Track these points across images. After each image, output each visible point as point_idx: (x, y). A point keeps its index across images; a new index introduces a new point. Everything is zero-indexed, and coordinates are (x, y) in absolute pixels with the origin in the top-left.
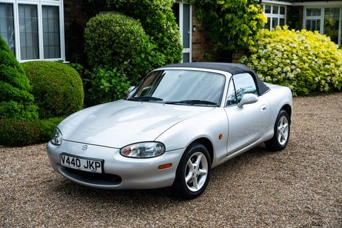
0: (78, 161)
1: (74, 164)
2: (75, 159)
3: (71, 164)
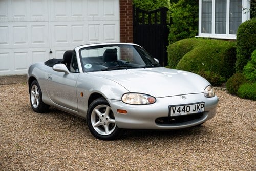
0: (188, 108)
1: (185, 111)
2: (186, 106)
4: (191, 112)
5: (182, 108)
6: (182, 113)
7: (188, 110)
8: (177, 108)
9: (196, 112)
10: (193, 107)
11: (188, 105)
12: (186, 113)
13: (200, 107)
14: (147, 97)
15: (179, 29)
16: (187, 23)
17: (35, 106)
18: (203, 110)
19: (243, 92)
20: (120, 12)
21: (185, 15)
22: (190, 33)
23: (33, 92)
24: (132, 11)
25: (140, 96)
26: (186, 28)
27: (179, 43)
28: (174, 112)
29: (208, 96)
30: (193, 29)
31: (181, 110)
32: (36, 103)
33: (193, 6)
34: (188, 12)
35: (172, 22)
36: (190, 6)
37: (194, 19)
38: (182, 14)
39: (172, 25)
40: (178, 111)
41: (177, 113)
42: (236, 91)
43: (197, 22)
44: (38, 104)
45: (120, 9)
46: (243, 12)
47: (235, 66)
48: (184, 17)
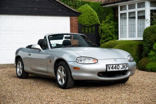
0: (118, 66)
1: (116, 68)
2: (117, 65)
3: (114, 69)
4: (120, 69)
5: (114, 66)
6: (114, 70)
7: (118, 68)
8: (111, 66)
9: (123, 69)
10: (121, 66)
11: (118, 65)
12: (117, 70)
13: (125, 67)
14: (92, 59)
15: (106, 36)
16: (112, 32)
17: (19, 74)
18: (127, 68)
19: (149, 67)
20: (71, 26)
21: (110, 28)
22: (113, 38)
23: (18, 66)
24: (77, 26)
25: (88, 58)
26: (111, 35)
27: (107, 43)
28: (109, 69)
29: (130, 61)
30: (115, 36)
31: (114, 68)
32: (20, 73)
33: (114, 22)
34: (112, 25)
35: (102, 32)
36: (113, 22)
37: (115, 30)
38: (108, 27)
39: (102, 34)
40: (112, 68)
41: (111, 70)
42: (145, 68)
43: (118, 32)
44: (21, 73)
45: (70, 25)
46: (146, 22)
47: (142, 54)
48: (109, 29)
